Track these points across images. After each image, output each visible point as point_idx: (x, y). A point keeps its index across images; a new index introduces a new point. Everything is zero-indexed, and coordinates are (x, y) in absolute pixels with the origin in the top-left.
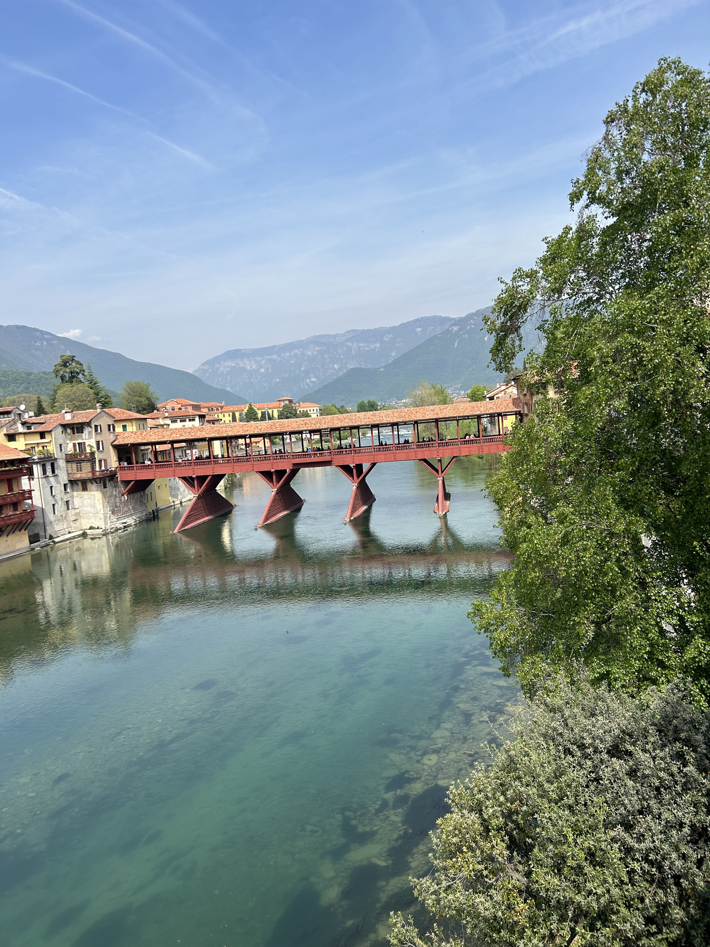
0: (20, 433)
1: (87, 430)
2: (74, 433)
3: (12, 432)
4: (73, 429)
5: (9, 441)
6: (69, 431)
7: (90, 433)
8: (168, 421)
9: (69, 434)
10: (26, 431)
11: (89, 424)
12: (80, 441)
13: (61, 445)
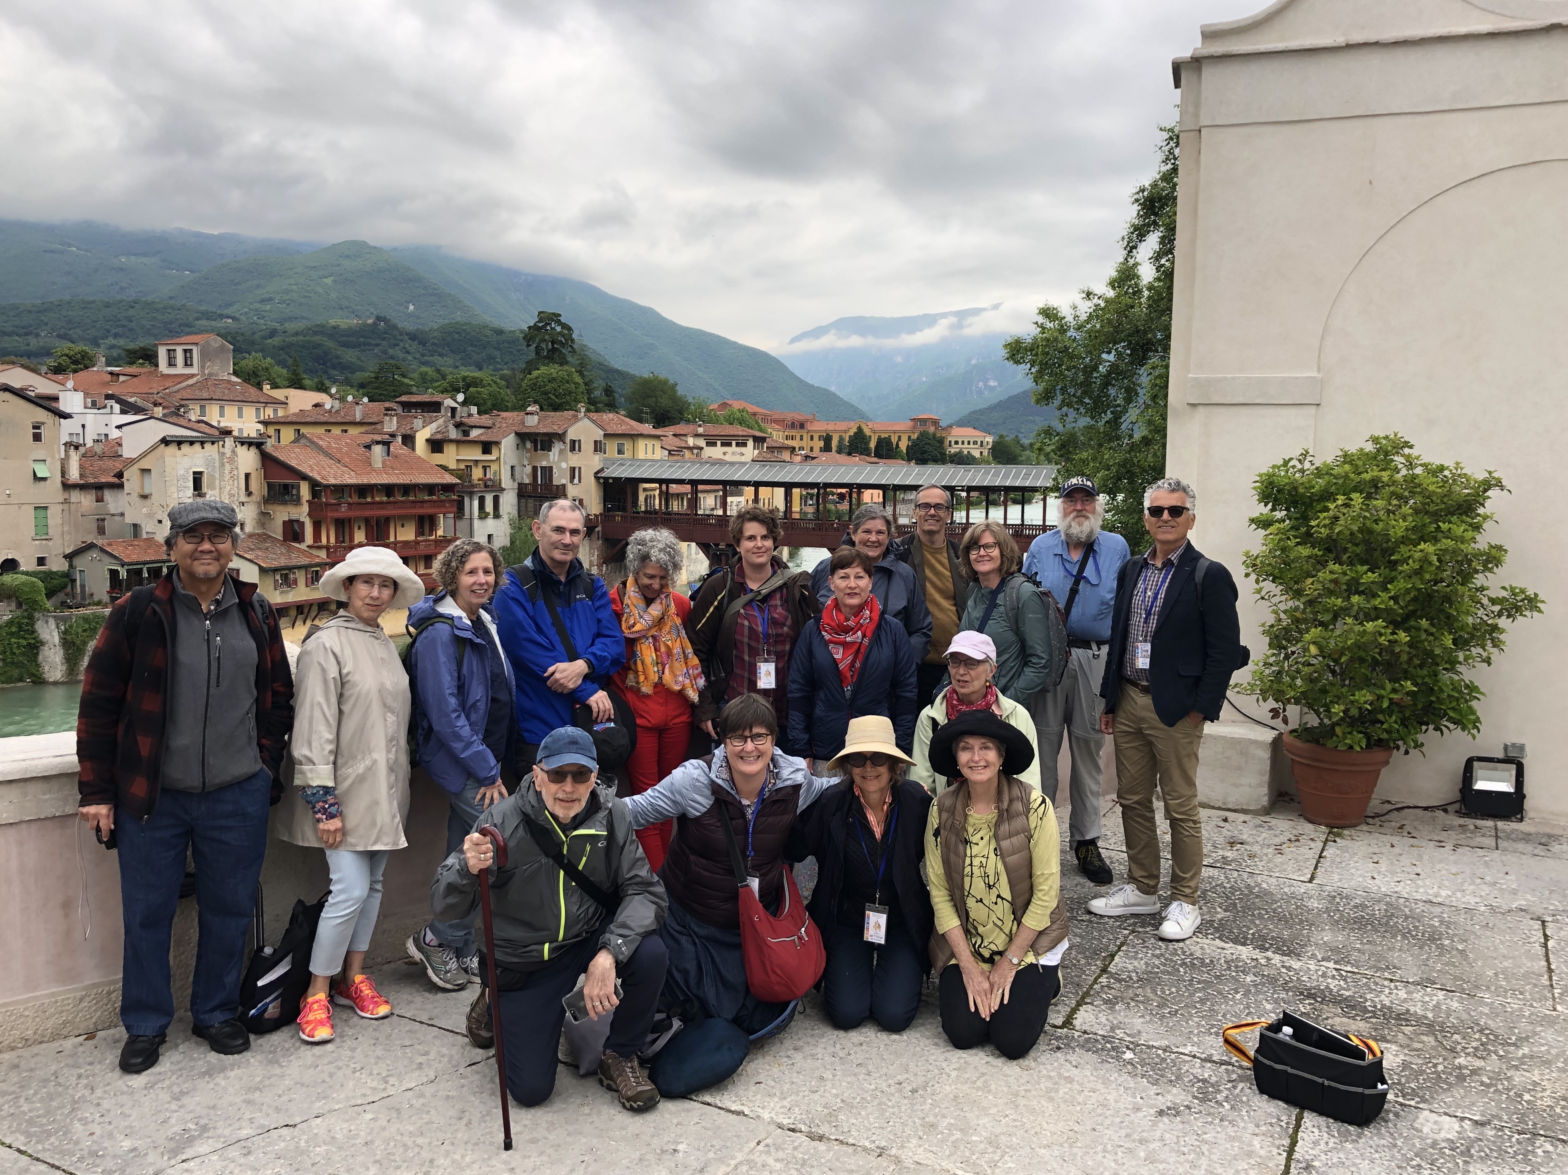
0: (451, 441)
1: (557, 447)
2: (536, 450)
3: (439, 436)
4: (535, 442)
5: (433, 451)
6: (529, 445)
7: (561, 451)
8: (702, 443)
9: (528, 451)
10: (460, 437)
11: (561, 437)
12: (544, 464)
13: (512, 467)
